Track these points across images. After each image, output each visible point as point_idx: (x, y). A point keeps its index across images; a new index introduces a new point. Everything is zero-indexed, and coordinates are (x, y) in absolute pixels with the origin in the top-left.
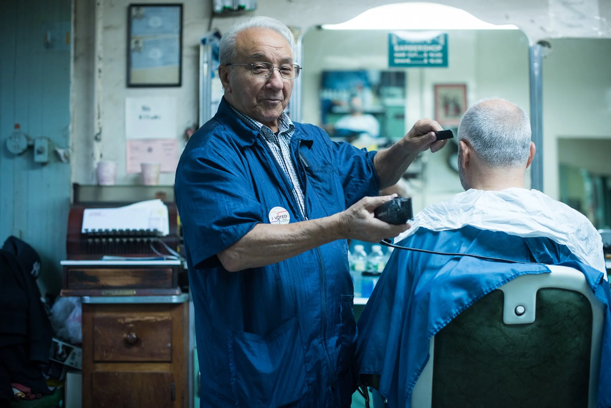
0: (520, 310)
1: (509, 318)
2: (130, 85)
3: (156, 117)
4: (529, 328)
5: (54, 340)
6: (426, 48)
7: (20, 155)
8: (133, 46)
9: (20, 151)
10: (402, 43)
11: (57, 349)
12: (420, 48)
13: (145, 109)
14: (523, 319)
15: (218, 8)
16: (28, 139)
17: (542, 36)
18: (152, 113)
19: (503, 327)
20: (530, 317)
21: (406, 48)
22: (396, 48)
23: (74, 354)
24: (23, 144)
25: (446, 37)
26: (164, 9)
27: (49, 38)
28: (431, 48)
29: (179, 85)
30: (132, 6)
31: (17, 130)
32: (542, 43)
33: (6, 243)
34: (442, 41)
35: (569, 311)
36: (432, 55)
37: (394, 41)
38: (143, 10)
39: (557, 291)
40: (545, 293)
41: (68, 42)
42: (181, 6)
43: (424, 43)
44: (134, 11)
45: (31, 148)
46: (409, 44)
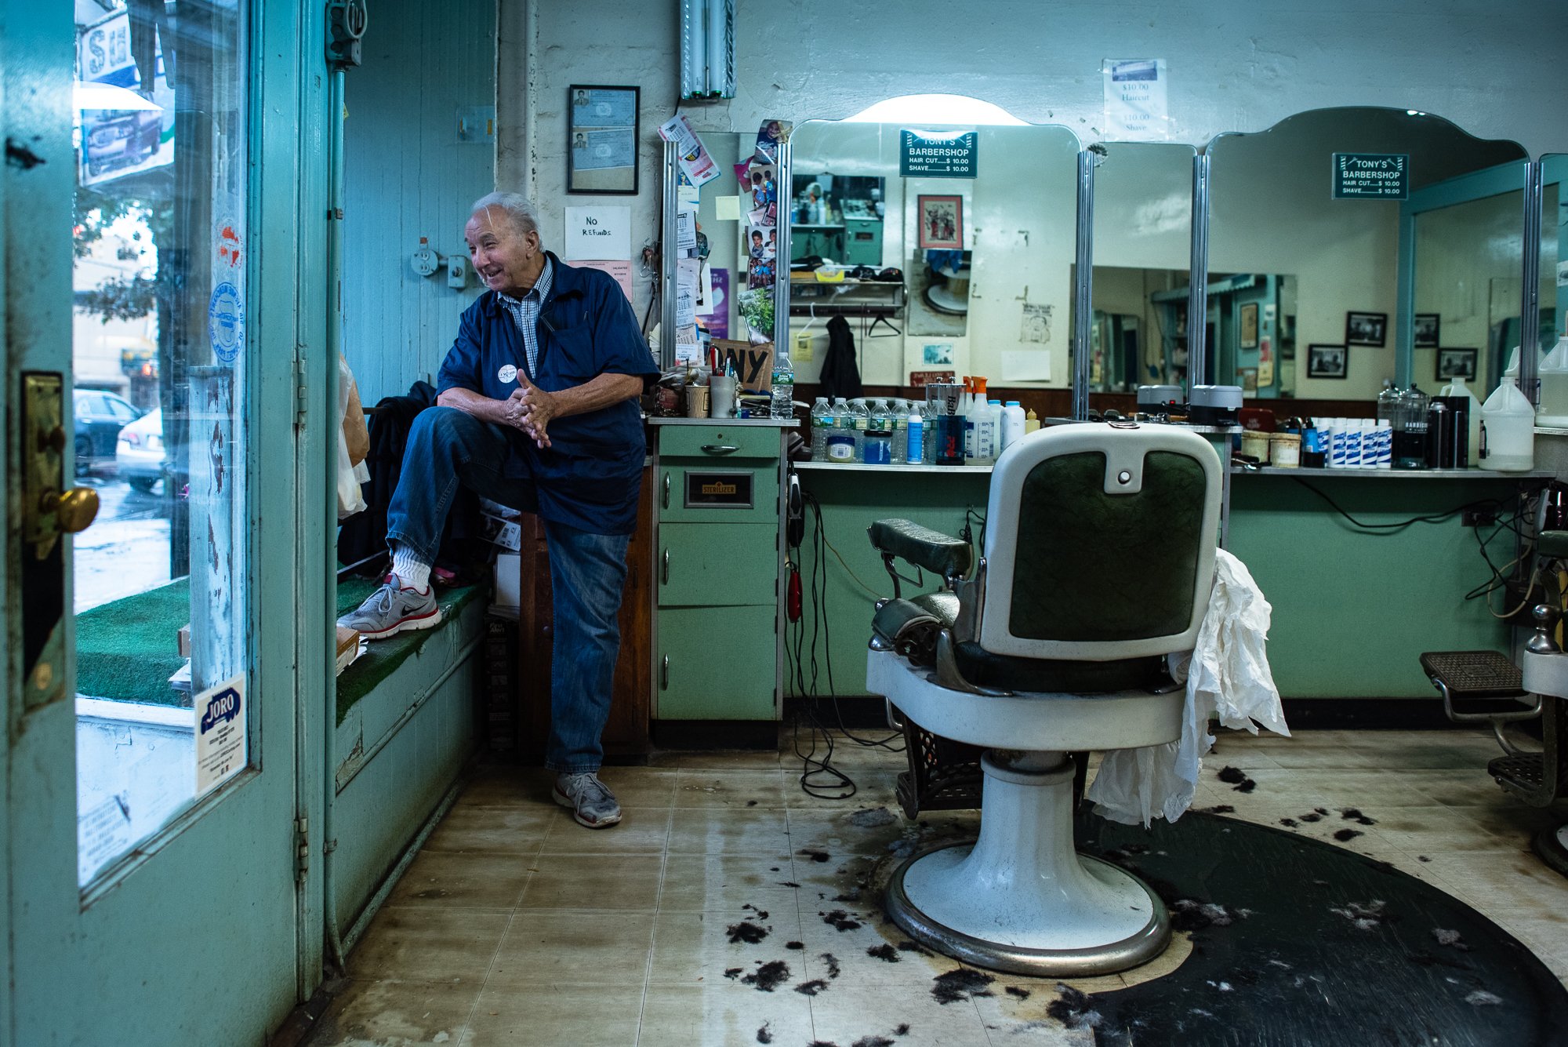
0: (1125, 476)
1: (1111, 486)
2: (571, 191)
3: (604, 233)
4: (1134, 499)
5: (482, 512)
6: (949, 152)
7: (428, 277)
8: (575, 140)
9: (430, 272)
10: (920, 144)
11: (485, 523)
12: (941, 152)
13: (589, 221)
14: (1128, 488)
15: (686, 94)
16: (439, 257)
17: (1095, 140)
18: (599, 228)
19: (1104, 498)
20: (1135, 485)
21: (924, 151)
22: (912, 151)
23: (507, 530)
24: (433, 264)
25: (974, 137)
26: (614, 93)
27: (465, 127)
28: (955, 152)
29: (635, 192)
30: (573, 87)
31: (424, 246)
32: (1095, 149)
33: (413, 390)
34: (969, 144)
35: (1182, 479)
36: (955, 161)
37: (909, 143)
38: (588, 93)
39: (1169, 455)
40: (1153, 457)
41: (490, 132)
42: (637, 89)
43: (947, 145)
44: (576, 94)
45: (442, 269)
46: (928, 146)
